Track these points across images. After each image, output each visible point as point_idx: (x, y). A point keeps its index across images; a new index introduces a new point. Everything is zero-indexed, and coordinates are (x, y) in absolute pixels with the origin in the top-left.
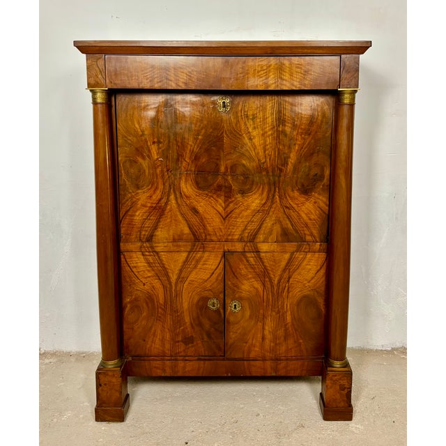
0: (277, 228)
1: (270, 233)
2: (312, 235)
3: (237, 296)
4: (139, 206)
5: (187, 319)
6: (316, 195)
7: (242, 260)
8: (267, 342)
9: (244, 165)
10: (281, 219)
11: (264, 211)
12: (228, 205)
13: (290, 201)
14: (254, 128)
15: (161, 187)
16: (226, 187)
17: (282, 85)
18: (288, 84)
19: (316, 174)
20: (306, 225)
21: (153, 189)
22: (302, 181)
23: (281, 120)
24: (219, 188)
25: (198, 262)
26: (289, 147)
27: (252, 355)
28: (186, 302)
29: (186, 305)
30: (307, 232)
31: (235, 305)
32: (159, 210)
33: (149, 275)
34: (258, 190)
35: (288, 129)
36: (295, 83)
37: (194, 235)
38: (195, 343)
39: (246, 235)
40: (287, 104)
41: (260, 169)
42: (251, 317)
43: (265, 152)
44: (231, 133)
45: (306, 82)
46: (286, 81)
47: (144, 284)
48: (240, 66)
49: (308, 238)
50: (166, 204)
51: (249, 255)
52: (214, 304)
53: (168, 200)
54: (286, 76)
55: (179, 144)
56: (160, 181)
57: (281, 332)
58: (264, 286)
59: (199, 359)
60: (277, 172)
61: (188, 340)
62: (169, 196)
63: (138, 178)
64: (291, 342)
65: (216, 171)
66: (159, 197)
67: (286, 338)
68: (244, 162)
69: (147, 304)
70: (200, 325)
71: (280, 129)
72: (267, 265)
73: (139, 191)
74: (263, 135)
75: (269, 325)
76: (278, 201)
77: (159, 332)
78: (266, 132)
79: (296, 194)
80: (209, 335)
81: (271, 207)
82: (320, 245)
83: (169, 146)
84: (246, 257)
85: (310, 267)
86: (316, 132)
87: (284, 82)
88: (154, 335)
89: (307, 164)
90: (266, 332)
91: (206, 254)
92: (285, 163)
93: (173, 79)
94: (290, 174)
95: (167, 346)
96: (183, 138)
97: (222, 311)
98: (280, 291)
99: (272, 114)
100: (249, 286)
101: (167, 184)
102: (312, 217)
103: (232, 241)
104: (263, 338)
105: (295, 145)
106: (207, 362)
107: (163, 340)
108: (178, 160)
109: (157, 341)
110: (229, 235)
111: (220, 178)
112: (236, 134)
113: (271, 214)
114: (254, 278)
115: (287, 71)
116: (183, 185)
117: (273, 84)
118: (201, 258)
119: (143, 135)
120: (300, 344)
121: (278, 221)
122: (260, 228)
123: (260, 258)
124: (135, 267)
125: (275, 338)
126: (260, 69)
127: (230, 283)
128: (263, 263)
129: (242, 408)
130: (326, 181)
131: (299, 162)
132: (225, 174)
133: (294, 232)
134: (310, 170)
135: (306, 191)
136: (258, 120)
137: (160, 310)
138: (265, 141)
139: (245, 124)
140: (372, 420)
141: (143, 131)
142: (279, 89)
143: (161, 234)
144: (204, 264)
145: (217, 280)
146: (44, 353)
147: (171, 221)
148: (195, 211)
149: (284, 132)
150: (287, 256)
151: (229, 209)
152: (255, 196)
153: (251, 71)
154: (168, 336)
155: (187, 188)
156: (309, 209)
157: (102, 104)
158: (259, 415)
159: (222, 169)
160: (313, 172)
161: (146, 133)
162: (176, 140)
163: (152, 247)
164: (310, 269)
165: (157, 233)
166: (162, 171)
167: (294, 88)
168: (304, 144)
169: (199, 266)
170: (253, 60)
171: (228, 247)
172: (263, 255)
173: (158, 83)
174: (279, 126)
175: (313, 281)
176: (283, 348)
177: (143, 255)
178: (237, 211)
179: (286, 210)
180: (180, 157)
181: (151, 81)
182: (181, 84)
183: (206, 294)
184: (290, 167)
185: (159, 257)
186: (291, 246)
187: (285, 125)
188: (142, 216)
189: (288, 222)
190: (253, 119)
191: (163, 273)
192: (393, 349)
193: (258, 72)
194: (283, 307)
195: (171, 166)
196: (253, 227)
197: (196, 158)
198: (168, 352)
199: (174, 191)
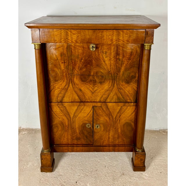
0: (115, 97)
1: (112, 99)
2: (130, 99)
3: (98, 123)
4: (56, 88)
5: (78, 131)
6: (132, 84)
7: (100, 109)
8: (110, 139)
9: (101, 72)
10: (117, 93)
11: (110, 90)
12: (95, 88)
13: (121, 86)
14: (106, 57)
15: (66, 81)
16: (94, 81)
19: (133, 76)
20: (128, 96)
21: (62, 81)
22: (127, 78)
23: (118, 54)
24: (91, 81)
25: (82, 110)
26: (121, 65)
27: (104, 144)
28: (77, 125)
29: (77, 126)
30: (128, 98)
31: (97, 126)
32: (65, 90)
33: (61, 115)
34: (108, 82)
35: (121, 58)
36: (125, 41)
37: (80, 99)
38: (81, 140)
39: (102, 99)
40: (120, 47)
41: (109, 73)
42: (104, 130)
43: (110, 66)
44: (96, 59)
45: (130, 41)
46: (121, 40)
47: (59, 118)
48: (100, 34)
49: (129, 101)
50: (68, 87)
51: (103, 107)
52: (89, 126)
53: (69, 86)
54: (121, 38)
55: (73, 63)
56: (65, 78)
57: (116, 136)
58: (110, 119)
59: (83, 146)
60: (116, 75)
61: (78, 139)
62: (69, 84)
63: (55, 77)
64: (120, 140)
65: (89, 75)
66: (65, 85)
67: (118, 138)
68: (101, 71)
69: (61, 125)
70: (83, 133)
71: (118, 58)
72: (111, 111)
73: (56, 82)
74: (110, 60)
75: (111, 133)
76: (116, 86)
77: (66, 135)
78: (111, 59)
79: (124, 83)
80: (86, 137)
81: (113, 89)
82: (134, 104)
83: (69, 64)
86: (133, 59)
88: (64, 137)
89: (129, 72)
90: (110, 136)
91: (85, 107)
92: (119, 71)
94: (121, 76)
95: (70, 141)
96: (75, 61)
97: (92, 128)
98: (116, 120)
99: (114, 51)
100: (103, 119)
101: (68, 79)
102: (130, 92)
103: (96, 102)
104: (109, 138)
105: (124, 64)
106: (86, 147)
107: (68, 139)
108: (73, 70)
109: (65, 139)
110: (95, 99)
111: (91, 77)
112: (98, 59)
113: (113, 91)
114: (105, 116)
115: (121, 36)
116: (75, 79)
117: (115, 41)
118: (83, 108)
119: (57, 59)
120: (124, 140)
121: (116, 94)
122: (108, 96)
123: (108, 108)
124: (55, 112)
125: (114, 138)
126: (109, 35)
127: (95, 118)
128: (109, 110)
130: (136, 78)
131: (126, 70)
132: (93, 75)
133: (122, 98)
135: (128, 82)
136: (108, 54)
137: (66, 128)
138: (111, 62)
139: (102, 55)
141: (57, 58)
143: (66, 99)
144: (84, 111)
145: (90, 116)
147: (70, 94)
148: (81, 90)
149: (119, 59)
150: (119, 108)
151: (95, 89)
152: (106, 84)
153: (105, 36)
154: (70, 137)
156: (129, 89)
159: (92, 74)
160: (131, 75)
161: (59, 59)
162: (72, 62)
163: (62, 104)
164: (129, 113)
165: (64, 99)
166: (66, 74)
168: (128, 63)
169: (82, 112)
170: (106, 31)
171: (95, 104)
173: (63, 40)
174: (117, 56)
175: (130, 117)
176: (117, 142)
177: (59, 107)
178: (99, 90)
179: (119, 90)
180: (73, 68)
181: (60, 40)
182: (73, 41)
183: (86, 122)
184: (121, 73)
185: (65, 108)
186: (121, 104)
187: (120, 56)
188: (58, 92)
189: (120, 94)
190: (106, 53)
191: (67, 114)
194: (117, 127)
195: (70, 72)
196: (105, 96)
197: (81, 69)
198: (70, 143)
199: (72, 82)
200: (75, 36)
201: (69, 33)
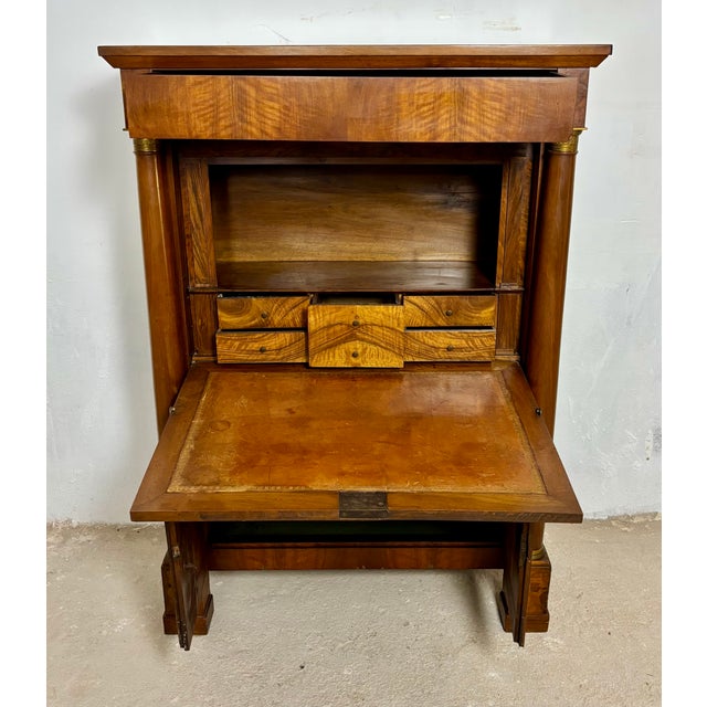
17: (462, 132)
18: (474, 131)
36: (489, 130)
45: (511, 129)
46: (471, 124)
48: (383, 96)
54: (472, 116)
59: (317, 546)
87: (468, 128)
93: (254, 120)
106: (329, 550)
115: (474, 107)
117: (445, 130)
126: (421, 102)
129: (384, 613)
140: (577, 631)
142: (457, 141)
146: (78, 527)
153: (404, 106)
167: (487, 140)
170: (408, 85)
173: (226, 127)
181: (212, 125)
182: (269, 131)
192: (611, 519)
193: (418, 107)
200: (276, 106)
201: (252, 92)
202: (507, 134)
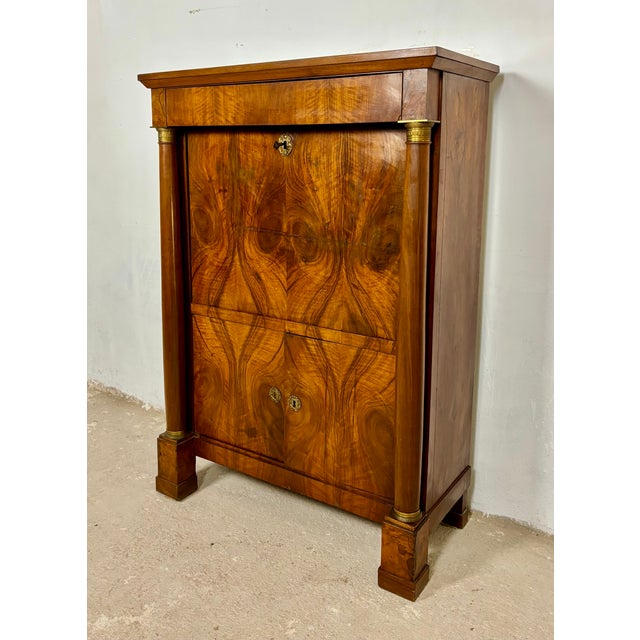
0: (343, 314)
1: (336, 317)
2: (384, 328)
3: (297, 390)
4: (207, 263)
5: (250, 407)
6: (390, 274)
7: (302, 347)
8: (330, 460)
9: (306, 225)
10: (348, 301)
11: (330, 286)
12: (291, 274)
13: (358, 278)
14: (318, 176)
15: (226, 244)
16: (288, 251)
17: (332, 116)
18: (340, 116)
19: (390, 245)
20: (378, 314)
21: (219, 245)
22: (373, 252)
23: (347, 167)
24: (282, 251)
25: (260, 338)
26: (358, 204)
28: (249, 385)
29: (248, 389)
30: (379, 324)
31: (294, 402)
32: (225, 271)
33: (217, 345)
34: (323, 259)
35: (356, 180)
36: (348, 115)
37: (257, 306)
38: (257, 438)
39: (310, 315)
40: (354, 145)
41: (326, 231)
42: (312, 422)
43: (329, 209)
44: (293, 182)
45: (361, 113)
46: (337, 111)
47: (212, 355)
48: (287, 93)
49: (381, 332)
50: (231, 264)
51: (309, 341)
52: (275, 395)
53: (233, 261)
54: (338, 105)
55: (243, 194)
56: (226, 236)
57: (346, 452)
58: (327, 385)
59: (260, 459)
60: (344, 237)
61: (251, 433)
62: (233, 256)
63: (206, 231)
64: (358, 468)
65: (278, 232)
66: (225, 255)
67: (353, 459)
68: (307, 221)
69: (215, 379)
70: (263, 418)
71: (347, 179)
72: (329, 357)
73: (208, 246)
74: (327, 186)
75: (333, 439)
76: (345, 276)
77: (224, 413)
78: (331, 183)
79: (366, 270)
80: (271, 433)
81: (336, 283)
83: (233, 195)
84: (307, 344)
85: (383, 373)
86: (390, 185)
87: (335, 113)
88: (220, 416)
89: (379, 229)
90: (329, 447)
91: (268, 332)
92: (353, 226)
93: (223, 114)
94: (358, 241)
95: (232, 433)
96: (246, 187)
98: (345, 396)
99: (338, 158)
100: (310, 381)
101: (232, 241)
102: (386, 304)
103: (294, 320)
104: (326, 454)
105: (364, 201)
106: (266, 465)
107: (228, 425)
108: (242, 213)
109: (223, 423)
110: (292, 312)
111: (282, 239)
112: (299, 184)
113: (337, 291)
114: (315, 372)
115: (338, 98)
116: (246, 244)
117: (322, 116)
118: (263, 335)
119: (210, 181)
120: (369, 476)
121: (344, 303)
122: (324, 309)
123: (322, 349)
124: (204, 333)
125: (340, 459)
126: (308, 97)
127: (288, 372)
128: (325, 355)
131: (369, 226)
132: (287, 234)
133: (364, 322)
134: (382, 237)
135: (377, 266)
136: (322, 166)
137: (225, 388)
138: (330, 195)
139: (308, 171)
141: (210, 178)
142: (329, 123)
143: (227, 300)
144: (266, 344)
145: (279, 365)
147: (236, 286)
148: (258, 277)
149: (350, 182)
150: (353, 352)
151: (292, 280)
152: (320, 267)
153: (299, 100)
154: (232, 421)
155: (250, 249)
156: (380, 292)
157: (167, 143)
158: (311, 548)
159: (285, 227)
160: (385, 242)
161: (213, 178)
162: (240, 188)
163: (217, 313)
164: (382, 376)
165: (223, 298)
166: (227, 224)
167: (347, 121)
168: (375, 199)
169: (261, 345)
170: (301, 85)
171: (289, 326)
172: (325, 344)
173: (209, 118)
174: (345, 174)
175: (385, 393)
176: (349, 475)
177: (211, 321)
178: (300, 283)
179: (354, 290)
180: (243, 209)
181: (203, 116)
182: (230, 120)
183: (268, 380)
184: (358, 231)
185: (225, 326)
186: (358, 340)
187: (352, 174)
188: (210, 276)
189: (356, 306)
190: (316, 164)
191: (228, 346)
193: (306, 101)
194: (348, 418)
195: (236, 219)
196: (316, 306)
197: (259, 211)
198: (233, 441)
199: (239, 250)
201: (221, 95)
202: (359, 117)
